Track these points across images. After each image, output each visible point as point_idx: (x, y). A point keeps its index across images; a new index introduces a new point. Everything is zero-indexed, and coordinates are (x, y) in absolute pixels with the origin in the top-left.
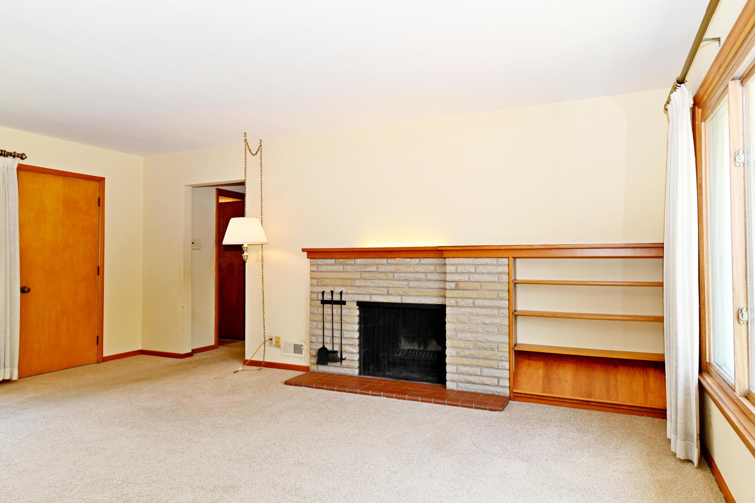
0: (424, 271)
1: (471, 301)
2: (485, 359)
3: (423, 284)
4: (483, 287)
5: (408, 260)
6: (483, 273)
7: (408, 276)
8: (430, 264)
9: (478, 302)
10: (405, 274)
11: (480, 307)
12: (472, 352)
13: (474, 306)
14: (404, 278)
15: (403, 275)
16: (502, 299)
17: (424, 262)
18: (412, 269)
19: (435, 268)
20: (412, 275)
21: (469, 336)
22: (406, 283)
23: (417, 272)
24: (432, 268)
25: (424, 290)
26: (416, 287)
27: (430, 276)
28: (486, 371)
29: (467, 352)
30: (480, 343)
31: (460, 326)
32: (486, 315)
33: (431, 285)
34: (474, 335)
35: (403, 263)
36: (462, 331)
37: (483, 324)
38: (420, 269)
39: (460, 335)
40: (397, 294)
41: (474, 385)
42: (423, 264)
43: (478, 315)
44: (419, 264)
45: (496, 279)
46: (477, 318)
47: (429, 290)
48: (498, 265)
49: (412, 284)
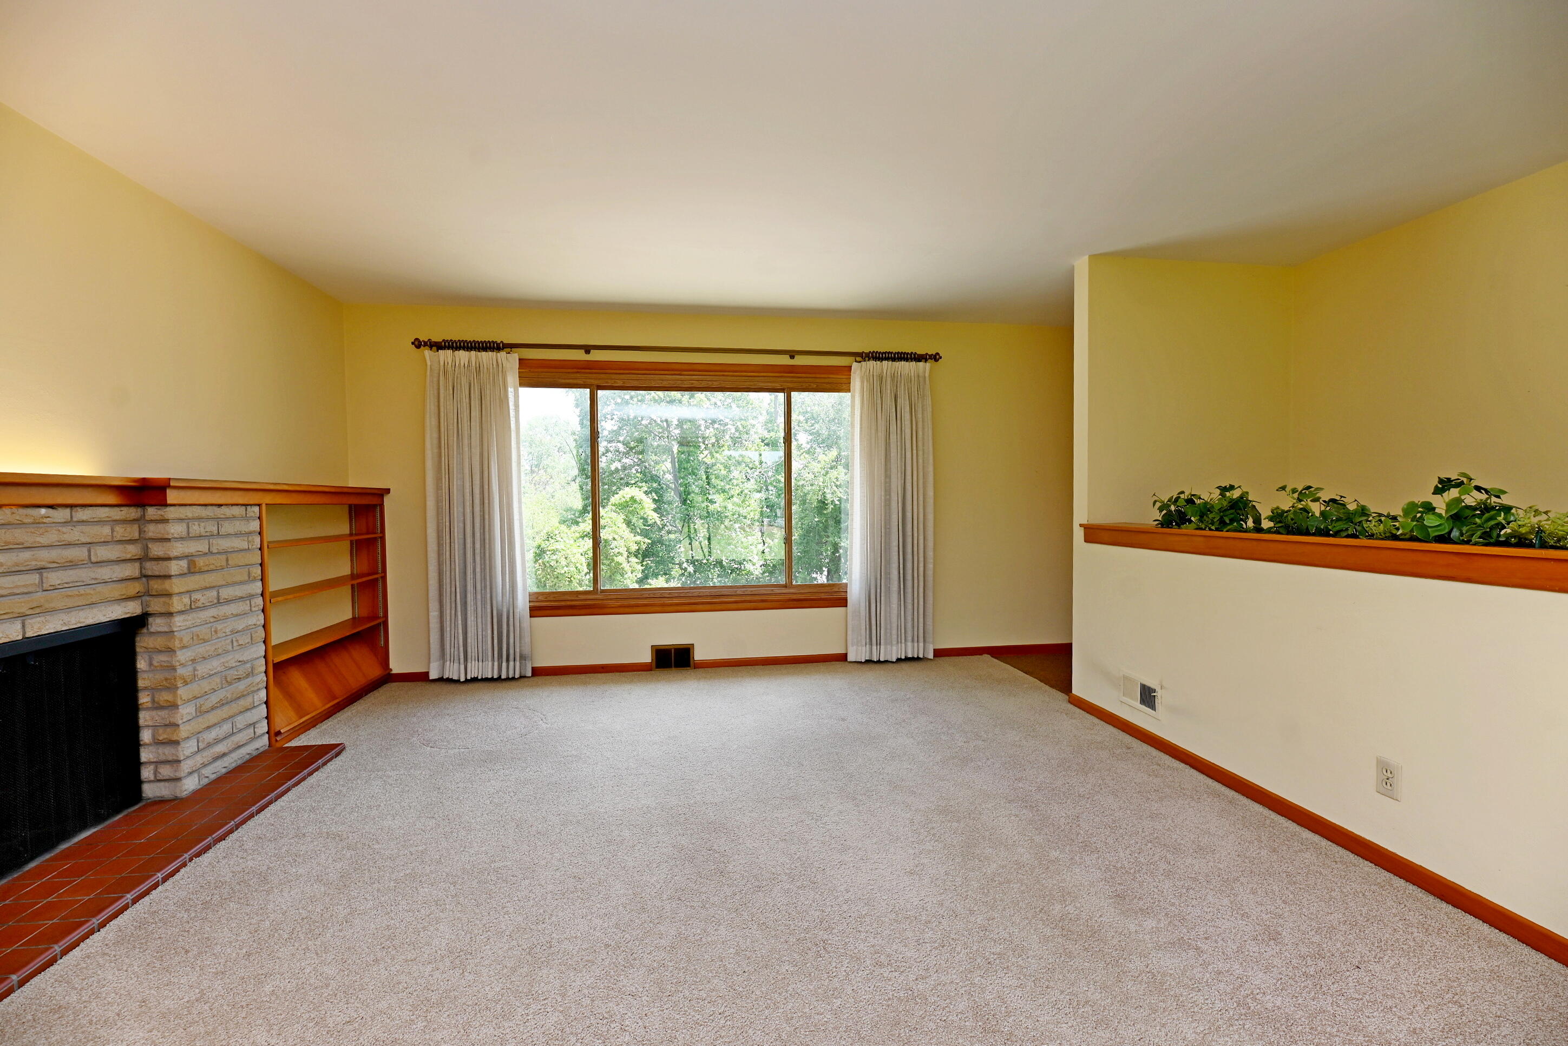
0: (88, 540)
1: (214, 593)
2: (239, 698)
3: (85, 574)
4: (230, 562)
5: (43, 511)
6: (228, 535)
7: (45, 556)
8: (100, 522)
9: (226, 593)
10: (32, 553)
11: (228, 601)
12: (221, 694)
13: (219, 602)
14: (33, 564)
15: (26, 555)
16: (255, 579)
17: (84, 518)
18: (52, 537)
19: (113, 531)
20: (54, 554)
21: (215, 665)
22: (35, 578)
23: (69, 545)
24: (106, 530)
25: (88, 590)
26: (67, 586)
27: (102, 553)
28: (241, 721)
29: (214, 699)
30: (231, 672)
31: (200, 650)
32: (237, 615)
33: (106, 573)
34: (223, 660)
35: (26, 521)
36: (204, 658)
37: (234, 633)
38: (74, 534)
39: (202, 669)
40: (11, 616)
41: (225, 759)
42: (83, 521)
43: (226, 618)
44: (69, 522)
45: (245, 545)
46: (226, 625)
47: (100, 588)
48: (246, 518)
49: (54, 578)
